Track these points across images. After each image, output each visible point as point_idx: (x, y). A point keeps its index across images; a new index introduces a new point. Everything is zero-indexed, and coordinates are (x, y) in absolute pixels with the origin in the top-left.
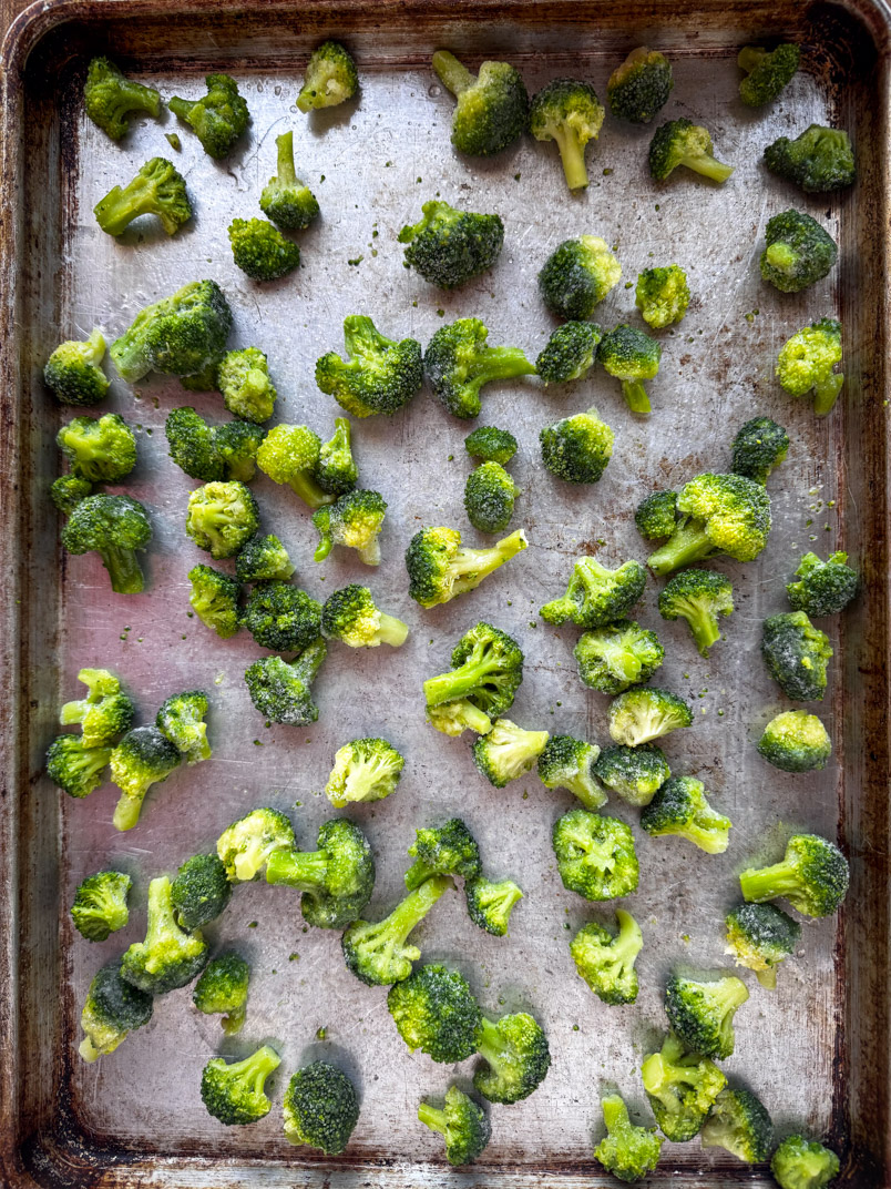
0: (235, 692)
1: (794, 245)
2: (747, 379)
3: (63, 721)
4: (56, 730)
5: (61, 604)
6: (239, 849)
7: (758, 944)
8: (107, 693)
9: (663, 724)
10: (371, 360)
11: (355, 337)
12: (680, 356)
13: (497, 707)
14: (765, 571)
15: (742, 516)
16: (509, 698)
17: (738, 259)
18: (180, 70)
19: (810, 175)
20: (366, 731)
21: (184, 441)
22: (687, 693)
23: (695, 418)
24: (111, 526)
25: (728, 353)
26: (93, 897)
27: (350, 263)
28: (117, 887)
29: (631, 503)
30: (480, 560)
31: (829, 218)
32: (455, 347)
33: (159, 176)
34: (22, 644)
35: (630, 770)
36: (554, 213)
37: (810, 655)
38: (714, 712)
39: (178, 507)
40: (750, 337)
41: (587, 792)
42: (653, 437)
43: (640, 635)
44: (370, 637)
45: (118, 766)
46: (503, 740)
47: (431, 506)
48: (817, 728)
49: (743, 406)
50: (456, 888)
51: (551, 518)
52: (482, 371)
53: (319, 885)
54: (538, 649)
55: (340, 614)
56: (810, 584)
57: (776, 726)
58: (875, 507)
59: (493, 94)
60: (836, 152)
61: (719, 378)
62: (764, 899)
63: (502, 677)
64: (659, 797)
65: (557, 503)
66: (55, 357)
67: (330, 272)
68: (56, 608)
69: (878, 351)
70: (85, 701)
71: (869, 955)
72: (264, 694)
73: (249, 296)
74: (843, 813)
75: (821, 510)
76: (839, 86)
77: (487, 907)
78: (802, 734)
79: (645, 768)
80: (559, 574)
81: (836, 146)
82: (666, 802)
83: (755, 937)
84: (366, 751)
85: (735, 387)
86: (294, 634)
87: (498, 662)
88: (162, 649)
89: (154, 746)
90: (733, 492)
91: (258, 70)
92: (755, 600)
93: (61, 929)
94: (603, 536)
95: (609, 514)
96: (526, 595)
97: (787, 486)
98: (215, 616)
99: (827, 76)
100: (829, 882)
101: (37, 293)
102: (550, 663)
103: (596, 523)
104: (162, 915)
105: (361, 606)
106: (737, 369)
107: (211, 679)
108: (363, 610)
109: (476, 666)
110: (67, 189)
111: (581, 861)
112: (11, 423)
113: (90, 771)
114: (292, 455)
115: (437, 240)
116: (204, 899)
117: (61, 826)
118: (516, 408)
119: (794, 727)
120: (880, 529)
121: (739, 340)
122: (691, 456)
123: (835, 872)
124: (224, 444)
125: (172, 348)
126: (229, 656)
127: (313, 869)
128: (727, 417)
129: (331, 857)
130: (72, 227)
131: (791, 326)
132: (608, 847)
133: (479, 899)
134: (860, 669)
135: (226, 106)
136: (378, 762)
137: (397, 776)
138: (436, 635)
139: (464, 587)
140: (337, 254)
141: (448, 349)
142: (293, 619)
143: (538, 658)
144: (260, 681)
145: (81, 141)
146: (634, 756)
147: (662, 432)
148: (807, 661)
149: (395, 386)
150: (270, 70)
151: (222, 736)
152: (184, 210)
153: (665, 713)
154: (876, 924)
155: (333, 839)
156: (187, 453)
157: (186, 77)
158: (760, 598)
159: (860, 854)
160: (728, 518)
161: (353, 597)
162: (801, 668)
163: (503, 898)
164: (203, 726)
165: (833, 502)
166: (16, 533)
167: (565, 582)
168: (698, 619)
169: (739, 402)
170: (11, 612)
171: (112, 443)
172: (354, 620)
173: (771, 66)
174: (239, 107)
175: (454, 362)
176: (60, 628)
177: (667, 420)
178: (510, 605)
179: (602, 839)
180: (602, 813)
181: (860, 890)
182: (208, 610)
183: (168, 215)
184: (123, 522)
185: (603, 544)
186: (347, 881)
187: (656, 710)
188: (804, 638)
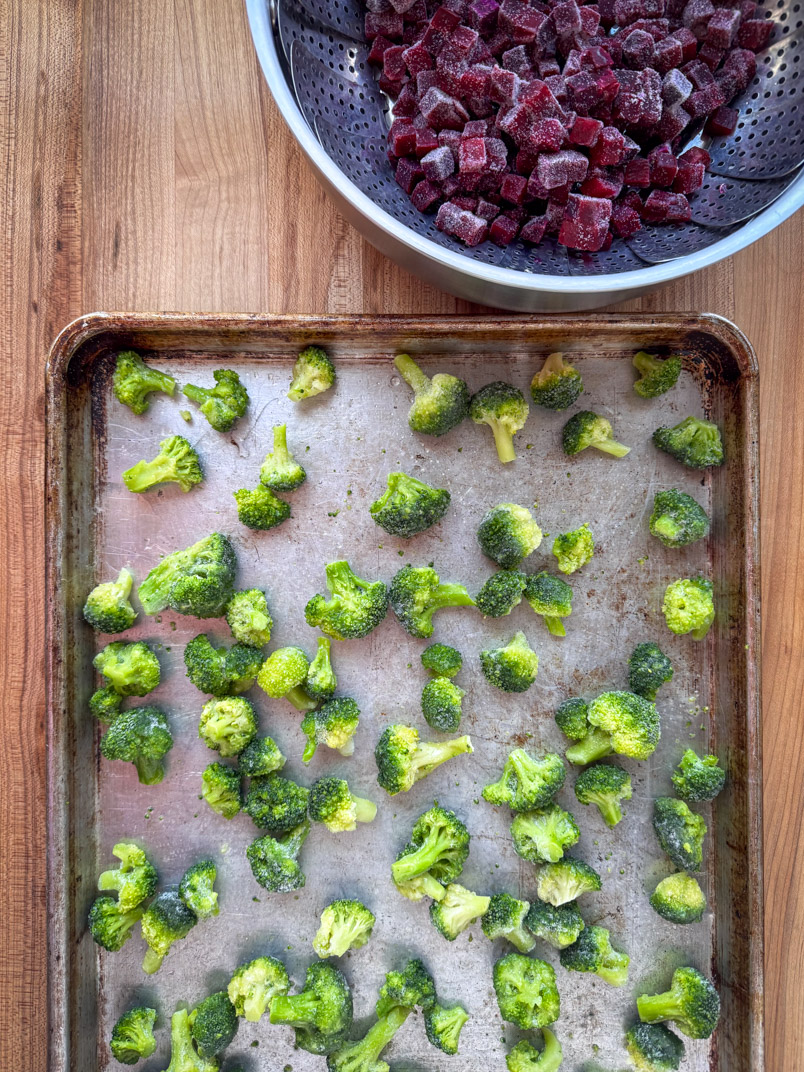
0: (237, 859)
1: (676, 520)
2: (640, 610)
3: (102, 887)
4: (95, 895)
5: (97, 790)
6: (247, 995)
7: (651, 1061)
8: (137, 865)
9: (579, 890)
10: (348, 599)
11: (336, 581)
12: (587, 591)
13: (450, 878)
14: (655, 760)
15: (638, 736)
16: (459, 870)
17: (632, 516)
18: (190, 357)
19: (689, 458)
20: (342, 889)
21: (201, 670)
22: (597, 856)
23: (599, 639)
24: (142, 742)
25: (625, 589)
26: (128, 1033)
27: (330, 515)
28: (146, 1022)
29: (552, 703)
30: (434, 753)
31: (703, 485)
32: (414, 593)
33: (178, 453)
34: (70, 835)
35: (554, 925)
36: (489, 478)
37: (690, 841)
38: (617, 871)
39: (190, 711)
40: (642, 576)
41: (519, 940)
42: (568, 653)
43: (561, 816)
44: (348, 825)
45: (149, 930)
46: (454, 903)
47: (393, 704)
48: (695, 891)
49: (636, 631)
50: (416, 1012)
51: (489, 714)
52: (434, 604)
53: (310, 1023)
54: (481, 821)
55: (325, 806)
56: (689, 781)
57: (664, 887)
58: (739, 723)
59: (444, 403)
60: (709, 443)
61: (617, 608)
62: (655, 1022)
63: (453, 853)
64: (574, 947)
65: (494, 703)
66: (93, 600)
67: (314, 521)
68: (93, 794)
69: (740, 603)
70: (118, 871)
71: (736, 1065)
72: (264, 871)
73: (250, 541)
74: (715, 950)
75: (697, 713)
76: (712, 383)
77: (441, 1032)
78: (684, 897)
79: (565, 925)
80: (496, 760)
81: (709, 438)
82: (581, 950)
83: (649, 1056)
84: (345, 912)
85: (630, 616)
86: (286, 822)
87: (451, 843)
88: (179, 825)
89: (178, 915)
90: (631, 713)
91: (254, 360)
92: (648, 782)
93: (99, 1052)
94: (529, 730)
95: (535, 713)
96: (471, 777)
97: (672, 695)
98: (223, 805)
99: (703, 373)
100: (705, 1017)
101: (77, 547)
102: (491, 833)
103: (524, 719)
104: (183, 1044)
105: (340, 799)
106: (632, 602)
107: (217, 848)
108: (343, 804)
109: (434, 847)
110: (98, 453)
111: (515, 998)
112: (60, 661)
113: (124, 930)
114: (286, 680)
115: (400, 515)
116: (220, 1035)
117: (99, 969)
118: (460, 627)
119: (678, 892)
120: (742, 742)
121: (634, 580)
122: (597, 669)
123: (709, 1007)
124: (232, 670)
125: (193, 603)
126: (231, 829)
127: (305, 1010)
128: (624, 639)
129: (318, 999)
130: (102, 484)
131: (673, 569)
132: (536, 986)
133: (435, 1026)
134: (727, 843)
135: (232, 399)
136: (355, 922)
137: (370, 931)
138: (399, 810)
139: (422, 774)
140: (320, 507)
141: (409, 594)
142: (285, 809)
143: (480, 829)
144: (259, 859)
145: (109, 413)
146: (557, 914)
147: (573, 649)
148: (687, 847)
149: (368, 624)
150: (264, 360)
151: (227, 894)
152: (197, 476)
153: (580, 882)
154: (741, 1043)
155: (320, 983)
156: (202, 679)
157: (196, 363)
158: (651, 782)
159: (728, 986)
160: (627, 736)
161: (334, 793)
162: (682, 850)
163: (455, 1023)
164: (215, 895)
165: (707, 708)
166: (65, 749)
167: (502, 767)
168: (606, 808)
169: (632, 629)
170: (62, 813)
171: (141, 672)
172: (336, 810)
173: (659, 379)
174: (241, 395)
175: (414, 603)
176: (97, 810)
177: (578, 640)
178: (458, 785)
179: (532, 978)
180: (530, 955)
181: (728, 1013)
182: (217, 801)
183: (185, 482)
184: (152, 740)
185: (531, 737)
186: (334, 1023)
187: (574, 881)
188: (686, 825)
